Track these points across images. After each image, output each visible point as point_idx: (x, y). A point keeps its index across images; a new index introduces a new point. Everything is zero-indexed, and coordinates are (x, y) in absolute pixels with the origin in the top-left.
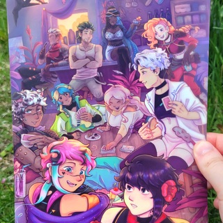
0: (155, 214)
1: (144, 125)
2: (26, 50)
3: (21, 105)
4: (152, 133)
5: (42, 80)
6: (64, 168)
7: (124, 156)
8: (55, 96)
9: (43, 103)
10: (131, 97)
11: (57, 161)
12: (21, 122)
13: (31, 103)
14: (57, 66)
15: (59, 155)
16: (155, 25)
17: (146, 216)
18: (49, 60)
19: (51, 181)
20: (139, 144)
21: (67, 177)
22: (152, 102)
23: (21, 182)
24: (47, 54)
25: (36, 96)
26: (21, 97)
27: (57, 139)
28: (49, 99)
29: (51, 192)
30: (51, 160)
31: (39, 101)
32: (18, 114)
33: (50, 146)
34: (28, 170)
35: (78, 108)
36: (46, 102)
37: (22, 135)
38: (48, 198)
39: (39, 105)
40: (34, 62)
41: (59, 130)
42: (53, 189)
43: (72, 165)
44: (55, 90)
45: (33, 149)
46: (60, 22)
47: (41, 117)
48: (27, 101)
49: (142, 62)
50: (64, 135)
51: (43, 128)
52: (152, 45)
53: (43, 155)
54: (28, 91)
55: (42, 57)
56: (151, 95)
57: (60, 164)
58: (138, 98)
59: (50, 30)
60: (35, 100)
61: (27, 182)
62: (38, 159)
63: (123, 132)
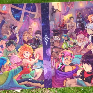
0: (92, 71)
1: (89, 45)
2: (55, 25)
3: (53, 40)
4: (91, 48)
5: (59, 33)
6: (65, 58)
7: (83, 54)
8: (63, 37)
9: (59, 40)
10: (84, 37)
11: (63, 56)
12: (53, 45)
13: (56, 40)
14: (63, 29)
15: (64, 55)
16: (91, 17)
17: (90, 72)
18: (61, 27)
19: (62, 62)
20: (87, 51)
21: (66, 61)
22: (91, 38)
23: (53, 62)
24: (61, 26)
25: (57, 37)
26: (53, 38)
27: (63, 50)
28: (61, 38)
29: (62, 65)
30: (62, 56)
31: (58, 39)
32: (52, 43)
33: (62, 52)
34: (55, 59)
35: (69, 41)
36: (60, 39)
37: (54, 49)
38: (61, 67)
39: (58, 40)
40: (57, 28)
41: (64, 47)
42: (62, 64)
43: (68, 57)
44: (63, 36)
45: (57, 53)
46: (64, 16)
47: (59, 44)
48: (55, 39)
49: (88, 27)
50: (65, 49)
51: (59, 47)
52: (90, 22)
53: (59, 55)
54: (55, 36)
55: (59, 26)
56: (90, 36)
57: (64, 57)
58: (87, 37)
59: (62, 19)
60: (57, 39)
61: (55, 62)
62: (58, 56)
63: (82, 47)
